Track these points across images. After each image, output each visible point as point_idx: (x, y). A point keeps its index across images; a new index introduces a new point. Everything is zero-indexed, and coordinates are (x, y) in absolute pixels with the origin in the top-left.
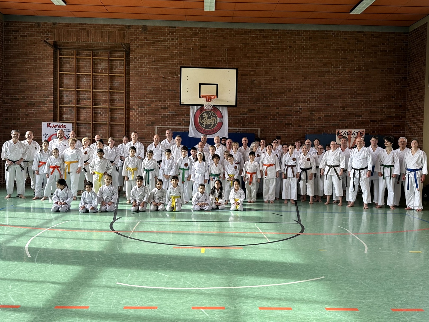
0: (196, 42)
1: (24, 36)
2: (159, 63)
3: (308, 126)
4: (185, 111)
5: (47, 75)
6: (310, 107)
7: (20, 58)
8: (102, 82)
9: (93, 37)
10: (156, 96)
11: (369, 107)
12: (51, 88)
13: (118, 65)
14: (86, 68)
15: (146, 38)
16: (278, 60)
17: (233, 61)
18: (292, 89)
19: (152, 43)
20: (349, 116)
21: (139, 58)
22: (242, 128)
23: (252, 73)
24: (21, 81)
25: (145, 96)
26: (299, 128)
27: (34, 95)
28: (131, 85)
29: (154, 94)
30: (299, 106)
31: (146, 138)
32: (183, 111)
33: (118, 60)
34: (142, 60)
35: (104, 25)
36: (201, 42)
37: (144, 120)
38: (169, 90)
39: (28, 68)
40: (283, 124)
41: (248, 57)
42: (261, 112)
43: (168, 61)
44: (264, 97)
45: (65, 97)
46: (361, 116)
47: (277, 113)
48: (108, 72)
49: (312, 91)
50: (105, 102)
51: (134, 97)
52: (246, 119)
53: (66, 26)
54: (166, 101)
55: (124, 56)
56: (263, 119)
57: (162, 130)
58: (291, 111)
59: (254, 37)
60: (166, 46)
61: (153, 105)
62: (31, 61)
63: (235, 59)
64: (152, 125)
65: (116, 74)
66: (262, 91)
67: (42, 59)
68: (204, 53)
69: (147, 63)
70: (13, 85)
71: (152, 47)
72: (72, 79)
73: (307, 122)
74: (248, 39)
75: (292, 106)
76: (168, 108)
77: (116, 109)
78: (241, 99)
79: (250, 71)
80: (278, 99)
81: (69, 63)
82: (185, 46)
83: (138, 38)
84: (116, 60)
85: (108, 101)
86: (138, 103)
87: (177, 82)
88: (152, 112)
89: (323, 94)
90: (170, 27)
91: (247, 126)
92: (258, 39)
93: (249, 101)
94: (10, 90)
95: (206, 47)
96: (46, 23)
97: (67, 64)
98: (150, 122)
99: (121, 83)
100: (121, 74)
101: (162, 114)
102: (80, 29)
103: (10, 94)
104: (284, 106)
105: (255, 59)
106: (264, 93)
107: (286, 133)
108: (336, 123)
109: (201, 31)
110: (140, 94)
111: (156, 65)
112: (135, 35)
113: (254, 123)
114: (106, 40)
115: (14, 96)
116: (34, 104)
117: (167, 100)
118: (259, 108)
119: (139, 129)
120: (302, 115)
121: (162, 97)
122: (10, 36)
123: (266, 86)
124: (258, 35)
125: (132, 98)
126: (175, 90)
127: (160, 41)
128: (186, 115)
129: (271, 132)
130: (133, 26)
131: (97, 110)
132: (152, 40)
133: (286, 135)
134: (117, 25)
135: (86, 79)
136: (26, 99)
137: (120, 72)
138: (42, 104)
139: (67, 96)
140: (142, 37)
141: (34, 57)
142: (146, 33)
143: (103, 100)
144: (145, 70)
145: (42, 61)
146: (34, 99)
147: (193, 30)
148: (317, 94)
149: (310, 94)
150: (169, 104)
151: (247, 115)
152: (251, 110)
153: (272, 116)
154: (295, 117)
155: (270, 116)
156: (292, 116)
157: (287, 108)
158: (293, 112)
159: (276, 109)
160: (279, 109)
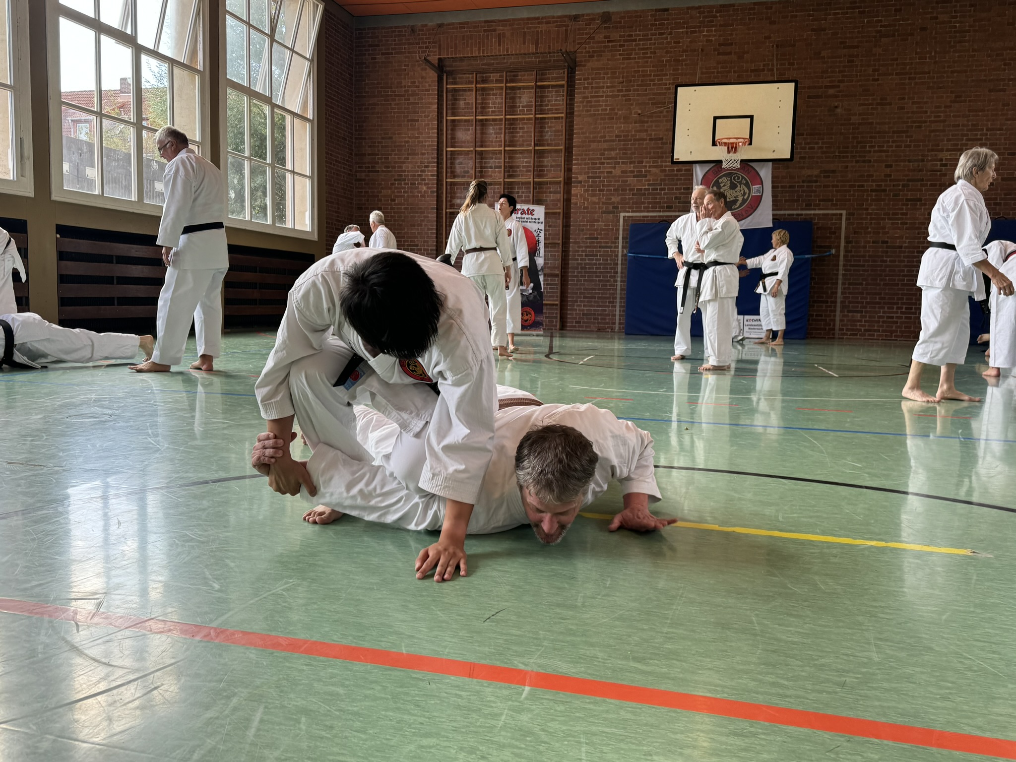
0: (710, 36)
1: (388, 54)
2: (633, 86)
4: (681, 180)
5: (426, 125)
7: (382, 96)
8: (523, 133)
9: (507, 44)
10: (625, 154)
12: (433, 150)
13: (552, 97)
14: (495, 107)
15: (608, 37)
16: (892, 60)
17: (790, 69)
18: (925, 122)
19: (621, 46)
21: (592, 79)
22: (804, 212)
23: (831, 91)
24: (383, 138)
25: (601, 154)
27: (404, 163)
29: (620, 149)
30: (941, 160)
31: (602, 238)
32: (678, 180)
33: (554, 86)
34: (599, 83)
35: (528, 19)
36: (720, 36)
37: (598, 203)
38: (651, 140)
39: (394, 113)
40: (901, 200)
41: (823, 57)
42: (850, 175)
43: (651, 80)
44: (857, 143)
45: (457, 166)
47: (886, 176)
48: (533, 113)
49: (973, 125)
50: (527, 171)
51: (580, 158)
52: (815, 191)
53: (461, 28)
54: (643, 162)
55: (564, 77)
56: (854, 191)
57: (635, 221)
58: (920, 170)
59: (838, 13)
60: (647, 49)
61: (617, 172)
62: (399, 100)
63: (793, 64)
64: (614, 212)
65: (548, 114)
66: (853, 129)
67: (418, 95)
68: (726, 57)
69: (608, 87)
70: (370, 147)
71: (620, 55)
72: (469, 130)
74: (826, 20)
75: (923, 161)
76: (646, 176)
77: (547, 183)
78: (805, 148)
79: (826, 87)
80: (892, 146)
81: (465, 100)
82: (687, 46)
83: (594, 38)
84: (548, 87)
85: (532, 169)
86: (589, 168)
87: (667, 121)
88: (614, 186)
89: (1001, 130)
90: (656, 10)
91: (818, 207)
92: (847, 18)
93: (823, 153)
94: (365, 155)
95: (731, 44)
96: (426, 25)
97: (462, 102)
98: (611, 207)
99: (558, 131)
100: (557, 113)
101: (633, 190)
102: (485, 31)
103: (365, 163)
104: (904, 161)
105: (840, 62)
106: (859, 133)
107: (906, 219)
109: (721, 11)
110: (593, 150)
111: (626, 91)
112: (586, 34)
113: (832, 200)
114: (532, 49)
115: (373, 167)
116: (405, 180)
117: (644, 160)
118: (847, 167)
119: (587, 221)
120: (945, 180)
121: (634, 153)
122: (365, 55)
123: (863, 119)
124: (848, 8)
125: (578, 160)
126: (662, 139)
127: (635, 40)
128: (684, 189)
129: (871, 219)
130: (583, 15)
131: (512, 188)
132: (620, 41)
133: (906, 224)
134: (553, 17)
135: (494, 129)
136: (390, 172)
137: (556, 109)
138: (417, 180)
139: (461, 163)
140: (600, 37)
141: (405, 91)
142: (609, 28)
143: (524, 167)
144: (603, 101)
145: (419, 99)
146: (404, 171)
147: (704, 12)
148: (985, 132)
149: (968, 130)
150: (650, 167)
151: (818, 184)
152: (826, 171)
153: (874, 184)
154: (929, 183)
155: (870, 183)
156: (922, 183)
157: (912, 164)
158: (925, 172)
159: (885, 167)
160: (891, 169)
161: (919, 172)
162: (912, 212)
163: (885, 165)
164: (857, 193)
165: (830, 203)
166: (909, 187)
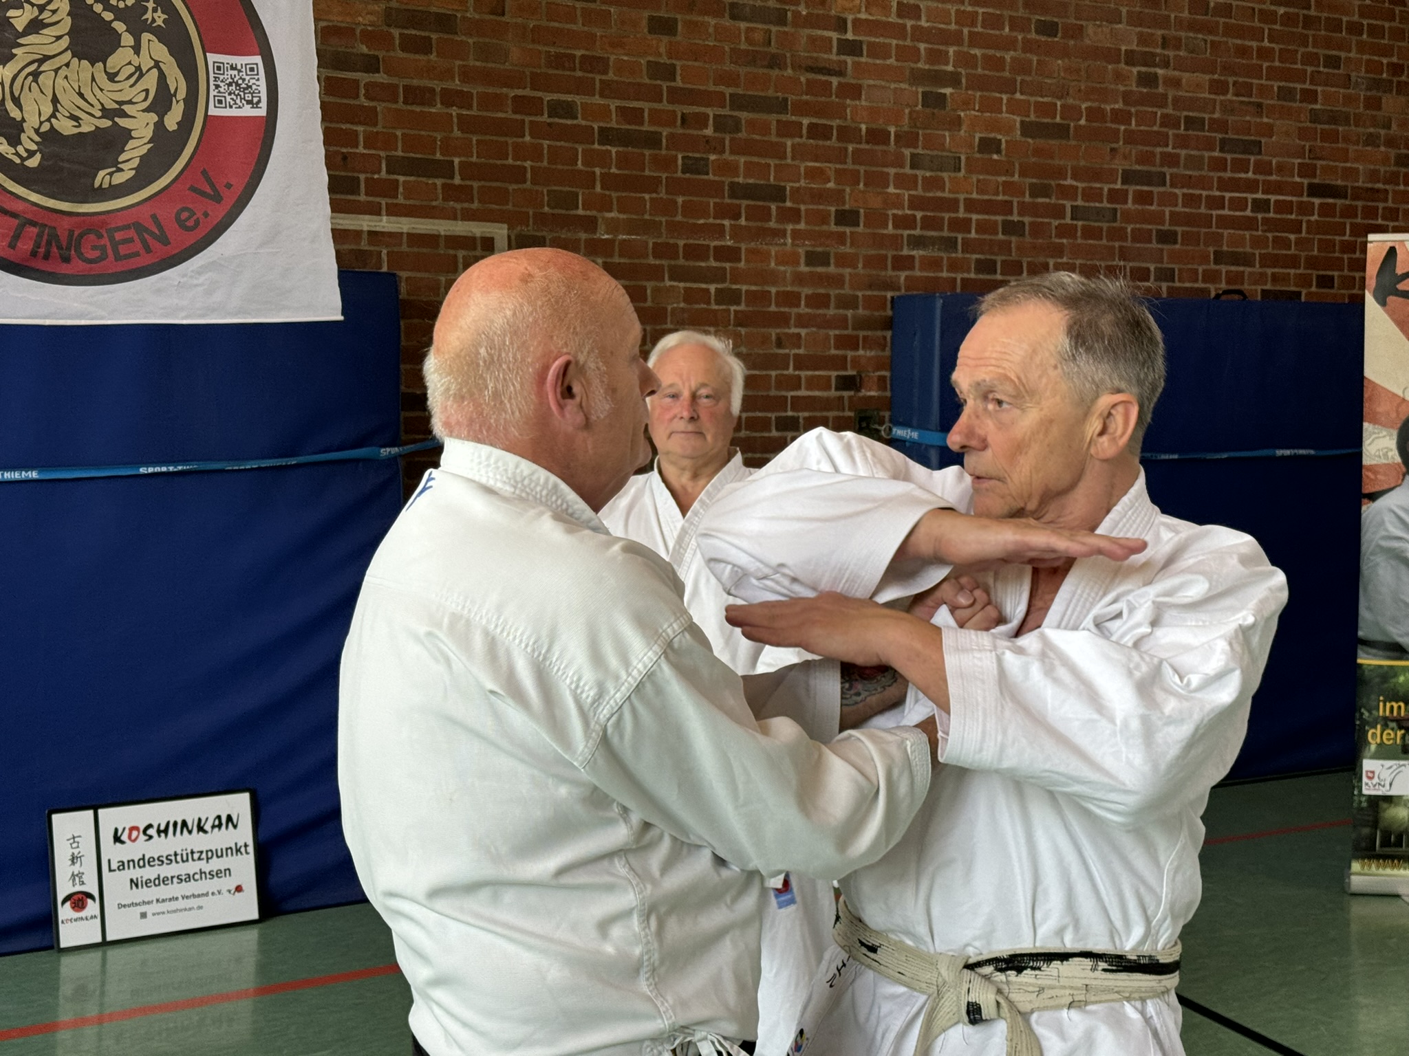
3: (908, 222)
6: (920, 34)
11: (1300, 76)
20: (1183, 142)
26: (841, 238)
30: (841, 25)
40: (716, 189)
42: (515, 54)
46: (1256, 147)
47: (657, 70)
56: (537, 131)
58: (775, 62)
73: (901, 181)
75: (781, 19)
91: (383, 196)
104: (716, 9)
107: (737, 277)
108: (1098, 196)
113: (447, 169)
120: (858, 112)
133: (734, 297)
151: (381, 78)
152: (415, 19)
153: (613, 104)
154: (806, 121)
155: (597, 100)
156: (783, 117)
157: (748, 30)
158: (790, 71)
159: (652, 30)
160: (673, 39)
161: (771, 66)
162: (753, 245)
163: (651, 19)
164: (546, 143)
165: (439, 182)
166: (740, 135)
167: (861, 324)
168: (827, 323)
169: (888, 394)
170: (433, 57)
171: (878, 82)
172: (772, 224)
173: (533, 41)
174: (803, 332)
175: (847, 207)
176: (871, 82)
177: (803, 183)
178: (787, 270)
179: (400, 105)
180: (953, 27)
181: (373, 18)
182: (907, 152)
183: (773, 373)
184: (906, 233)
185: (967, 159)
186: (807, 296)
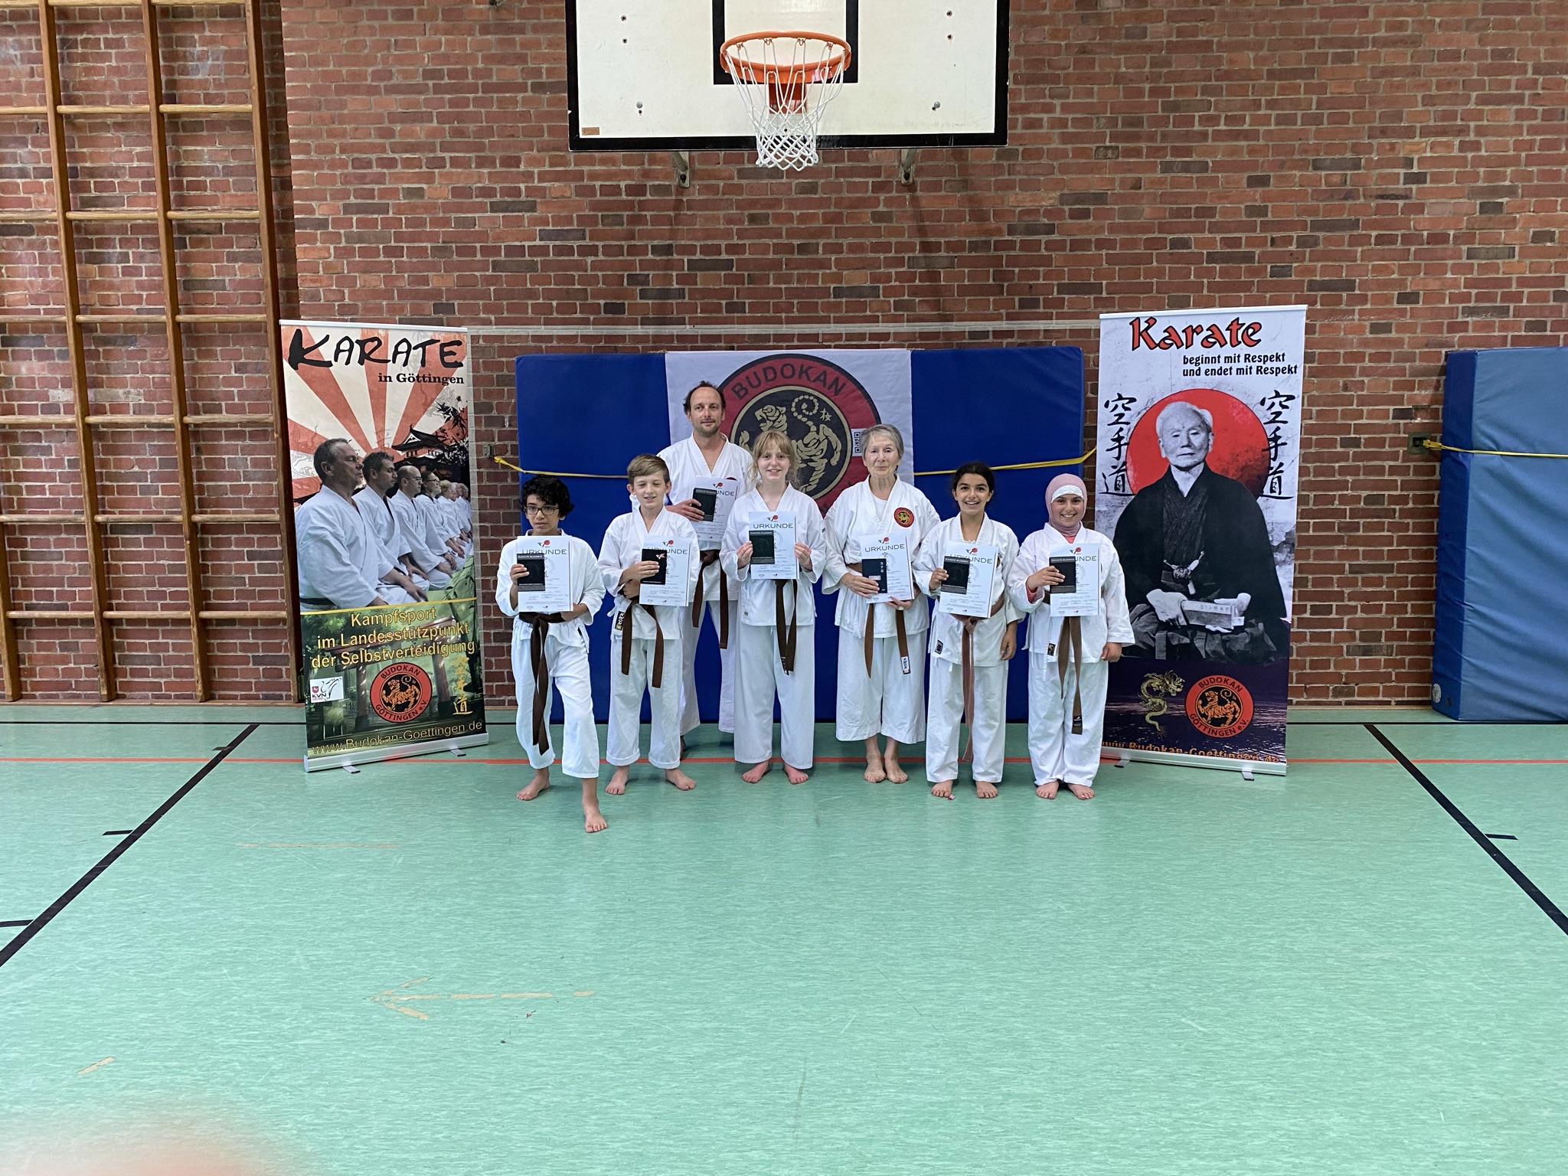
6: (1479, 161)
8: (121, 57)
10: (458, 133)
18: (1361, 43)
22: (1016, 326)
25: (383, 133)
26: (1402, 313)
28: (294, 62)
29: (443, 118)
30: (1409, 163)
37: (387, 294)
38: (538, 87)
42: (1147, 210)
44: (1167, 107)
47: (1252, 211)
49: (1498, 54)
50: (149, 186)
51: (312, 143)
52: (1048, 261)
54: (516, 161)
56: (1161, 259)
57: (504, 351)
58: (1349, 195)
61: (439, 191)
66: (1153, 64)
73: (1457, 268)
75: (1356, 165)
76: (532, 207)
77: (216, 226)
80: (1266, 120)
85: (156, 179)
86: (346, 179)
88: (432, 237)
91: (1055, 308)
93: (1065, 138)
99: (236, 55)
101: (496, 251)
104: (1301, 165)
106: (1172, 77)
110: (353, 118)
113: (1097, 288)
117: (523, 155)
118: (1137, 185)
120: (1422, 223)
121: (490, 132)
123: (1180, 32)
125: (305, 148)
131: (101, 243)
135: (20, 45)
143: (134, 172)
148: (1530, 75)
149: (1483, 71)
150: (543, 177)
151: (1055, 237)
152: (1079, 198)
153: (1218, 237)
154: (1374, 233)
155: (1207, 235)
156: (1355, 233)
157: (1327, 176)
158: (1362, 200)
159: (1249, 185)
160: (1266, 189)
161: (1346, 198)
162: (1326, 322)
163: (1249, 177)
164: (1167, 266)
165: (1092, 297)
166: (1318, 248)
167: (1416, 373)
168: (1388, 373)
169: (1441, 421)
170: (1091, 220)
171: (1439, 200)
172: (1343, 307)
173: (1161, 203)
174: (1366, 380)
175: (1408, 290)
176: (1434, 201)
177: (1370, 277)
178: (1354, 338)
179: (1068, 252)
180: (1511, 153)
181: (1052, 201)
182: (1464, 248)
183: (1340, 408)
184: (1460, 306)
185: (1520, 248)
186: (1370, 355)
